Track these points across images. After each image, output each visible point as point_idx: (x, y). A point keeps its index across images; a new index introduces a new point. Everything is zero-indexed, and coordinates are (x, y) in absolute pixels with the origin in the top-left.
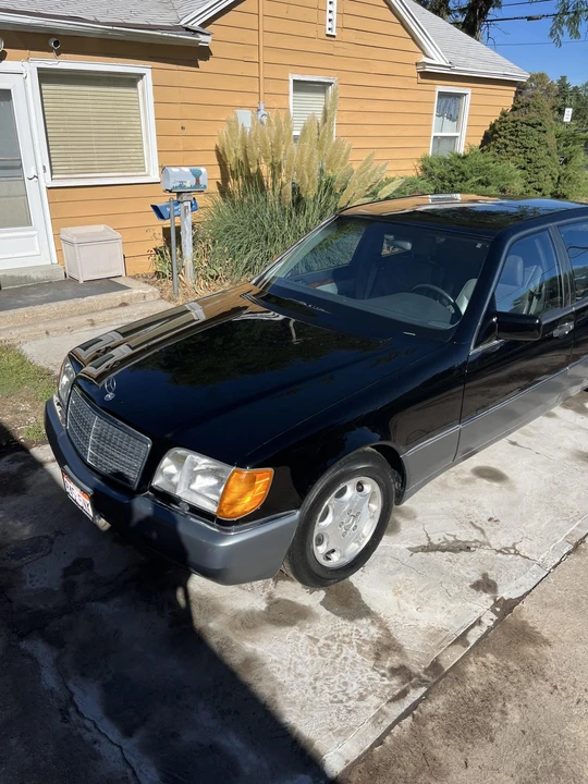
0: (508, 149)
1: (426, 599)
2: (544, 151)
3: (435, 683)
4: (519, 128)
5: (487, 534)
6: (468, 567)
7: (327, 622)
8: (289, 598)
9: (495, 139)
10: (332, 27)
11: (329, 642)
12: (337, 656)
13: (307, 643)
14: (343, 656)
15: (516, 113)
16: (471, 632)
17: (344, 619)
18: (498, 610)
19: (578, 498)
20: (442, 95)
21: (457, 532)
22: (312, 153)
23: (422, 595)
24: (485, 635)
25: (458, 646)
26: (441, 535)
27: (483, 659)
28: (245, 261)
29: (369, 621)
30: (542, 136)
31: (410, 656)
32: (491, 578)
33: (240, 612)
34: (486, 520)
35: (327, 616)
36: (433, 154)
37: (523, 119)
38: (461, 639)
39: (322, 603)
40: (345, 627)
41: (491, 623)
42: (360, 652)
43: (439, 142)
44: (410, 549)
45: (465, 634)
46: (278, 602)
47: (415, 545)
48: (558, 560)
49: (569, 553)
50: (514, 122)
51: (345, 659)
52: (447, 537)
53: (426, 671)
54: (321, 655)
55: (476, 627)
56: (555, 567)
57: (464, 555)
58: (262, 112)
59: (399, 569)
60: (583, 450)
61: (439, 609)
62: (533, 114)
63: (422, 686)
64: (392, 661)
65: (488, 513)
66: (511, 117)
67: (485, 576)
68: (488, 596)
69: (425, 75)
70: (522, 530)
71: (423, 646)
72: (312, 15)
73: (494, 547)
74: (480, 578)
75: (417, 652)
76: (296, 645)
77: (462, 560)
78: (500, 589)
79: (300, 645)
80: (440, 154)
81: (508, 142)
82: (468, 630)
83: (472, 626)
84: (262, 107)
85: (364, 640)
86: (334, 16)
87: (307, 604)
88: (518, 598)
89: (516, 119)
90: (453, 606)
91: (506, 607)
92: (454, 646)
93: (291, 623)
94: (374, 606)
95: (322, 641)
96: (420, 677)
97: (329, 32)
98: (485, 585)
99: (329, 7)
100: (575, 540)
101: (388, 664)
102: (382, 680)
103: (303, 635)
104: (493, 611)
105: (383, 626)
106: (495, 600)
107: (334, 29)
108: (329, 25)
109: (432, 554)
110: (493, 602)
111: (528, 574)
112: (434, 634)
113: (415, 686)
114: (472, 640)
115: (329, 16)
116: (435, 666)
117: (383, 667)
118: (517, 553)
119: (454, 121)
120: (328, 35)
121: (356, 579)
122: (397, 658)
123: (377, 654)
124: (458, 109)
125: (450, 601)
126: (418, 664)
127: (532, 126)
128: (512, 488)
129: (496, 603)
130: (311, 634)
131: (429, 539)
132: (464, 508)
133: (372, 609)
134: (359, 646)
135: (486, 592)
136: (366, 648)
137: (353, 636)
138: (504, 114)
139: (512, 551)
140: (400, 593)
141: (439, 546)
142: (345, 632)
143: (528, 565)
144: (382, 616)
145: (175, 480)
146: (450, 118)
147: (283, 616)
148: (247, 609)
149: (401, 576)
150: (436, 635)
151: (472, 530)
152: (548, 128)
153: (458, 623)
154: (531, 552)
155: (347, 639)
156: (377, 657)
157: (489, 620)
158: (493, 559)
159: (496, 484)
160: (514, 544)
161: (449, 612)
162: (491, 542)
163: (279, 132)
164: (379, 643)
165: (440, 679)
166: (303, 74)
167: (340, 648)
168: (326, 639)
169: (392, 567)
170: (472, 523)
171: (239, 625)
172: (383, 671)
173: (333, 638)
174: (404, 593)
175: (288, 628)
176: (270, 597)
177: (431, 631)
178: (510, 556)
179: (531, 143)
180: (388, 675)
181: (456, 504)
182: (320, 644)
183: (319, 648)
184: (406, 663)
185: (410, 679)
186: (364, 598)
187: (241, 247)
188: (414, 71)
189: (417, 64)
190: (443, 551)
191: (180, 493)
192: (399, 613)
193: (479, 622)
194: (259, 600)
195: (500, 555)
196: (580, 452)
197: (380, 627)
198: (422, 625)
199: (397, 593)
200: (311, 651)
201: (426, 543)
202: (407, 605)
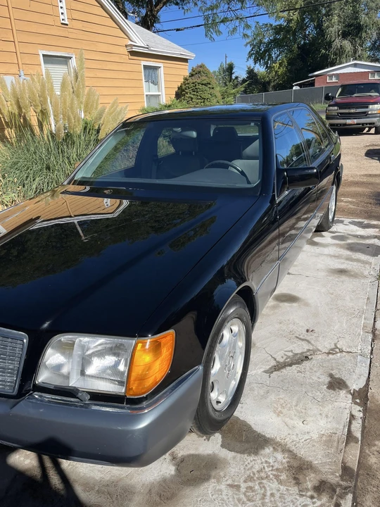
0: (193, 100)
1: (303, 411)
2: (215, 101)
3: (355, 486)
4: (197, 87)
5: (312, 342)
6: (315, 373)
7: (237, 465)
8: (192, 452)
9: (184, 95)
10: (65, 18)
11: (250, 484)
12: (264, 495)
13: (230, 493)
14: (268, 493)
15: (193, 78)
16: (353, 428)
17: (249, 454)
18: (358, 401)
19: (352, 300)
20: (146, 67)
21: (291, 348)
22: (72, 100)
23: (298, 408)
24: (364, 427)
25: (352, 444)
26: (282, 353)
27: (375, 448)
28: (34, 186)
29: (272, 449)
30: (212, 90)
31: (323, 470)
32: (337, 376)
33: (152, 484)
34: (305, 332)
35: (234, 458)
36: (148, 107)
37: (199, 81)
38: (350, 437)
39: (223, 446)
40: (255, 462)
41: (361, 415)
42: (280, 482)
43: (149, 99)
44: (265, 372)
45: (349, 431)
46: (183, 460)
47: (268, 367)
48: (370, 348)
49: (373, 340)
50: (193, 83)
51: (272, 495)
52: (286, 353)
53: (341, 476)
54: (249, 500)
55: (353, 422)
56: (372, 353)
57: (306, 364)
58: (23, 77)
59: (268, 392)
60: (332, 268)
61: (319, 416)
62: (204, 78)
63: (347, 494)
64: (310, 481)
65: (302, 327)
66: (190, 80)
67: (331, 376)
68: (344, 392)
69: (133, 53)
70: (333, 333)
71: (328, 455)
72: (48, 9)
73: (324, 351)
74: (329, 379)
75: (326, 463)
76: (223, 500)
77: (308, 368)
78: (348, 383)
79: (225, 498)
80: (152, 106)
81: (192, 96)
82: (349, 426)
83: (350, 423)
84: (22, 74)
85: (277, 469)
86: (64, 11)
87: (210, 452)
88: (365, 386)
89: (194, 81)
90: (326, 409)
91: (362, 397)
92: (349, 446)
93: (205, 478)
94: (269, 432)
95: (243, 486)
96: (341, 486)
97: (63, 22)
98: (336, 384)
99: (60, 5)
100: (370, 329)
101: (309, 485)
102: (314, 503)
103: (223, 487)
104: (356, 403)
105: (285, 450)
106: (351, 393)
107: (66, 20)
108: (62, 17)
109: (284, 370)
110: (351, 396)
111: (359, 364)
112: (328, 440)
113: (342, 496)
114: (358, 435)
115: (61, 11)
116: (346, 469)
117: (307, 490)
118: (341, 351)
119: (156, 85)
120: (62, 24)
121: (241, 413)
122: (313, 475)
123: (295, 478)
124: (157, 77)
125: (322, 406)
126: (332, 474)
127: (205, 85)
128: (307, 304)
129: (353, 395)
130: (230, 482)
131: (275, 359)
132: (284, 328)
133: (268, 436)
134: (277, 477)
135: (341, 389)
136: (283, 477)
137: (267, 469)
138: (186, 79)
139: (337, 350)
140: (281, 412)
141: (285, 363)
142: (257, 467)
143: (354, 358)
144: (278, 439)
145: (65, 370)
146: (153, 83)
147: (195, 473)
148: (157, 478)
149: (272, 397)
150: (330, 441)
151: (300, 343)
152: (214, 86)
153: (338, 423)
154: (350, 347)
155: (263, 475)
156: (297, 482)
157: (358, 412)
158: (328, 361)
159: (295, 305)
160: (335, 345)
161: (327, 416)
162: (319, 348)
163: (43, 86)
164: (290, 467)
165: (357, 481)
166: (49, 50)
167: (262, 486)
168: (245, 482)
169: (262, 392)
170: (297, 337)
171: (158, 499)
172: (309, 494)
173: (250, 479)
174: (285, 411)
175: (206, 484)
176: (174, 458)
177: (324, 438)
178: (339, 355)
179: (206, 96)
180: (315, 495)
181: (277, 326)
182: (243, 490)
183: (245, 494)
184: (324, 477)
185: (334, 491)
186: (255, 428)
187: (27, 177)
188: (125, 51)
189: (126, 46)
190: (290, 365)
191: (74, 382)
192: (290, 432)
193: (352, 417)
194: (165, 465)
195: (331, 356)
196: (332, 269)
197: (283, 451)
198: (315, 436)
199: (279, 414)
200: (239, 500)
201: (273, 363)
202: (292, 422)
